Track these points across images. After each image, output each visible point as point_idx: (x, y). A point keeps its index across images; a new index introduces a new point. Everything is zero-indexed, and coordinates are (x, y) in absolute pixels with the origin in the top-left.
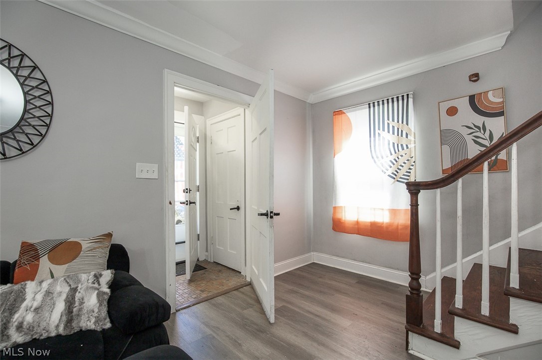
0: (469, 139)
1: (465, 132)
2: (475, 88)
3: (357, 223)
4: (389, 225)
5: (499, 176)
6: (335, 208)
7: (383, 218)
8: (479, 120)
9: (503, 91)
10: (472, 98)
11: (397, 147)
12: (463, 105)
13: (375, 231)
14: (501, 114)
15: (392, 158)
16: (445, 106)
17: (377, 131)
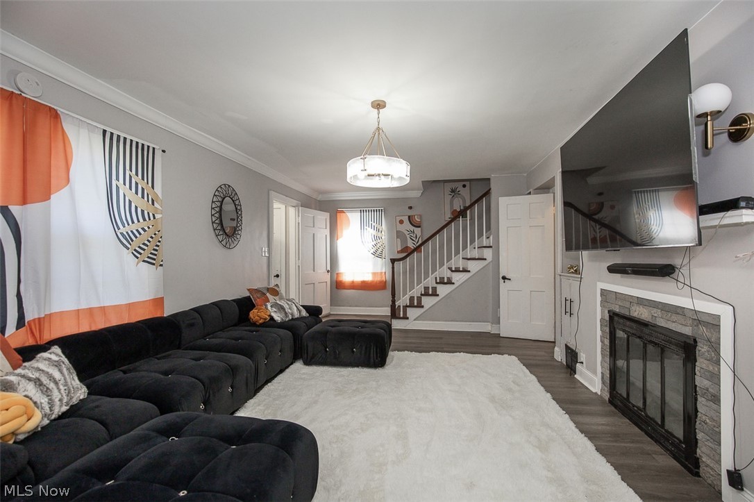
0: (408, 236)
1: (406, 233)
2: (410, 213)
3: (353, 282)
4: (372, 282)
5: (419, 254)
6: (337, 274)
7: (368, 278)
8: (412, 228)
9: (420, 216)
10: (409, 217)
11: (376, 238)
12: (406, 219)
13: (364, 286)
14: (419, 227)
15: (373, 243)
16: (399, 219)
17: (365, 227)
